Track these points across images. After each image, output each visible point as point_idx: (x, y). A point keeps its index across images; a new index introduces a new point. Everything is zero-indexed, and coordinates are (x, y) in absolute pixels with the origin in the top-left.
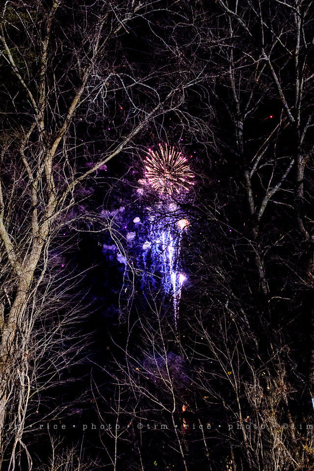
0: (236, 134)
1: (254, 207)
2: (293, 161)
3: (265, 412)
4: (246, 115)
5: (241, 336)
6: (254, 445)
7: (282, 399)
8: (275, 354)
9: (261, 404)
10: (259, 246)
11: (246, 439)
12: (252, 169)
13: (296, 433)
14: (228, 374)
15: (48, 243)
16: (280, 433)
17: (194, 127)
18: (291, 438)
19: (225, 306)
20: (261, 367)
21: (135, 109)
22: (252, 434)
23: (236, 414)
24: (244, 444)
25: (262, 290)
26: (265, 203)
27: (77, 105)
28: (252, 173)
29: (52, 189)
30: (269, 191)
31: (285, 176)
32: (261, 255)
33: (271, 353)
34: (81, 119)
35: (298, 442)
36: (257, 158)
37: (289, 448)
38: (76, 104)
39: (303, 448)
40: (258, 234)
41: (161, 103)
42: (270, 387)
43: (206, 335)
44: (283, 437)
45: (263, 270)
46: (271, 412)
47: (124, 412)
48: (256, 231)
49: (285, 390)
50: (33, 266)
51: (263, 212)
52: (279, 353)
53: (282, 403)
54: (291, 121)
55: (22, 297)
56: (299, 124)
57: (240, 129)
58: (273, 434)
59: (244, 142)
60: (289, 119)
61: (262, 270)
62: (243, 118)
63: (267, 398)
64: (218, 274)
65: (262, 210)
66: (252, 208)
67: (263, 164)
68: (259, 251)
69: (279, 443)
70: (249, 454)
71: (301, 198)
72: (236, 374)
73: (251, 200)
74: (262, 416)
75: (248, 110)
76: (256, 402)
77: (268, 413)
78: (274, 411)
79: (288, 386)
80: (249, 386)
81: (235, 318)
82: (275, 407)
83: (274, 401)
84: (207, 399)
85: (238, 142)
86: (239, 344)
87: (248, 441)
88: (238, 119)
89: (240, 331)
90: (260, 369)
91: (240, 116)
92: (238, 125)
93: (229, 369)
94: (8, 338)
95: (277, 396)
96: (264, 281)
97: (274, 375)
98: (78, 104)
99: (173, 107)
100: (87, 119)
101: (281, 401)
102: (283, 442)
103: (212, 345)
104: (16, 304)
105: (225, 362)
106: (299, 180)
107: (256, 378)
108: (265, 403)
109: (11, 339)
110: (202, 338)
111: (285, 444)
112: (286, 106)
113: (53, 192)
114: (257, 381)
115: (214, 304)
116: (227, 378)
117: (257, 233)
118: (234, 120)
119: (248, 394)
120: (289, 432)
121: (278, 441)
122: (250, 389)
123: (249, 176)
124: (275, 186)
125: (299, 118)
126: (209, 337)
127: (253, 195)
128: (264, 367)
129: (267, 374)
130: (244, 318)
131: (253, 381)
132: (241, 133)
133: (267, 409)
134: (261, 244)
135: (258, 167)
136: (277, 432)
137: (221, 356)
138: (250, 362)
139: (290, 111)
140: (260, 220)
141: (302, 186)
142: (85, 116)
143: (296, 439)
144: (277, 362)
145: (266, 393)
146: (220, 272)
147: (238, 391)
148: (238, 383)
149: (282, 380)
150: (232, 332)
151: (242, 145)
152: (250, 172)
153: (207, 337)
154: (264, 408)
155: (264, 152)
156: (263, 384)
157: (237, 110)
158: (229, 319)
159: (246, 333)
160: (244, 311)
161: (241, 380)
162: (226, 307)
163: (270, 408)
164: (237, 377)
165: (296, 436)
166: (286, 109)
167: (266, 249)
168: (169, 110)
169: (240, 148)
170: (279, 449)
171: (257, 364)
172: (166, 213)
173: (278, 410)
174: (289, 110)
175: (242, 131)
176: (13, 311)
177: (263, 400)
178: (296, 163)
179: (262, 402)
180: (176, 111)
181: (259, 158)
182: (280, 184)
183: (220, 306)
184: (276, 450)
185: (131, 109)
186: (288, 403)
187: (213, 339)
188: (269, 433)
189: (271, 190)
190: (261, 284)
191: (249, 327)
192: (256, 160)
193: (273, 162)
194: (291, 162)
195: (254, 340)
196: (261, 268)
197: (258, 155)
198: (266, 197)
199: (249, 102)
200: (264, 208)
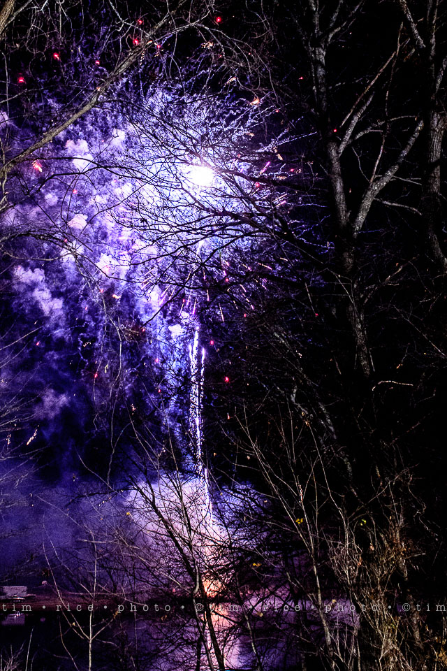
0: (311, 73)
1: (347, 212)
2: (421, 124)
3: (366, 592)
4: (331, 36)
5: (322, 452)
6: (345, 652)
7: (398, 567)
8: (384, 486)
9: (358, 578)
10: (355, 286)
11: (329, 640)
12: (342, 140)
13: (422, 631)
14: (297, 524)
16: (393, 630)
17: (234, 59)
18: (413, 638)
19: (290, 398)
20: (358, 509)
21: (121, 23)
22: (342, 631)
23: (312, 597)
24: (326, 650)
25: (361, 368)
26: (367, 203)
27: (8, 19)
28: (342, 147)
30: (374, 181)
31: (405, 153)
32: (360, 302)
33: (377, 484)
34: (18, 45)
35: (427, 646)
36: (351, 118)
37: (409, 657)
38: (7, 16)
39: (435, 657)
40: (354, 263)
41: (170, 11)
42: (374, 546)
43: (256, 450)
44: (399, 638)
45: (362, 331)
46: (377, 592)
47: (105, 591)
48: (350, 257)
49: (404, 552)
51: (363, 220)
52: (391, 483)
53: (397, 575)
54: (417, 47)
56: (433, 52)
57: (319, 63)
58: (380, 632)
59: (327, 87)
60: (414, 42)
61: (360, 331)
62: (326, 42)
63: (369, 567)
64: (277, 338)
65: (361, 218)
66: (343, 214)
67: (363, 130)
68: (356, 294)
69: (391, 648)
70: (335, 667)
71: (435, 194)
72: (312, 523)
73: (340, 198)
74: (360, 599)
75: (335, 27)
76: (349, 573)
77: (371, 593)
78: (383, 590)
79: (408, 546)
80: (335, 545)
81: (309, 419)
82: (383, 583)
83: (383, 573)
84: (258, 569)
85: (317, 89)
86: (318, 467)
87: (333, 644)
88: (316, 44)
89: (319, 445)
90: (357, 514)
91: (320, 38)
92: (315, 55)
93: (299, 514)
95: (388, 562)
96: (363, 352)
97: (383, 525)
98: (11, 16)
99: (192, 22)
100: (28, 44)
101: (394, 571)
102: (398, 646)
103: (267, 469)
105: (292, 500)
106: (433, 160)
107: (349, 530)
108: (366, 576)
110: (249, 457)
111: (402, 650)
112: (409, 17)
114: (352, 536)
115: (270, 395)
116: (296, 530)
117: (351, 261)
118: (307, 45)
119: (333, 560)
120: (410, 628)
121: (389, 644)
122: (339, 551)
123: (338, 153)
124: (386, 171)
125: (433, 41)
126: (261, 456)
127: (345, 189)
128: (362, 511)
129: (369, 523)
130: (325, 421)
131: (343, 535)
132: (321, 72)
133: (369, 587)
134: (358, 282)
135: (353, 136)
136: (386, 628)
137: (283, 490)
138: (338, 500)
139: (417, 28)
140: (358, 236)
141: (437, 171)
142: (26, 40)
143: (423, 640)
144: (388, 500)
145: (368, 557)
146: (281, 336)
147: (316, 554)
148: (315, 539)
149: (398, 534)
150: (305, 445)
151: (323, 94)
152: (338, 146)
153: (258, 454)
154: (364, 585)
155: (365, 108)
156: (363, 540)
157: (314, 26)
158: (299, 422)
159: (330, 448)
160: (326, 408)
161: (321, 535)
162: (293, 399)
163: (374, 585)
164: (314, 529)
165: (421, 635)
166: (408, 24)
167: (369, 291)
168: (186, 27)
169: (320, 101)
170: (392, 659)
171: (350, 506)
172: (178, 225)
173: (389, 587)
174: (414, 26)
175: (323, 66)
177: (361, 570)
178: (428, 128)
179: (359, 573)
180: (199, 27)
181: (356, 119)
182: (396, 168)
183: (281, 398)
184: (386, 660)
185: (114, 23)
186: (408, 576)
187: (269, 459)
188: (373, 631)
189: (376, 180)
190: (359, 357)
191: (335, 437)
192: (351, 123)
193: (383, 127)
194: (418, 125)
195: (345, 460)
196: (359, 326)
197: (355, 113)
198: (369, 193)
199: (337, 11)
200: (365, 214)
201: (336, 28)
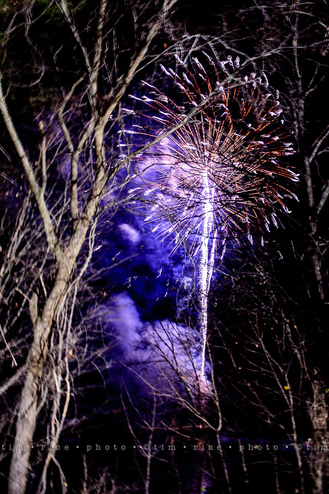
4: (307, 93)
12: (311, 155)
15: (94, 226)
26: (326, 195)
28: (311, 159)
29: (102, 162)
36: (317, 143)
50: (76, 251)
51: (323, 205)
55: (60, 287)
57: (301, 108)
62: (305, 96)
65: (322, 203)
66: (311, 200)
67: (322, 151)
73: (309, 190)
91: (302, 93)
92: (298, 103)
94: (42, 334)
104: (53, 295)
109: (46, 336)
113: (103, 166)
123: (309, 162)
127: (312, 184)
132: (301, 113)
135: (317, 153)
140: (320, 213)
155: (325, 137)
176: (50, 304)
181: (319, 143)
192: (317, 145)
196: (319, 268)
197: (319, 141)
200: (324, 201)
201: (311, 89)
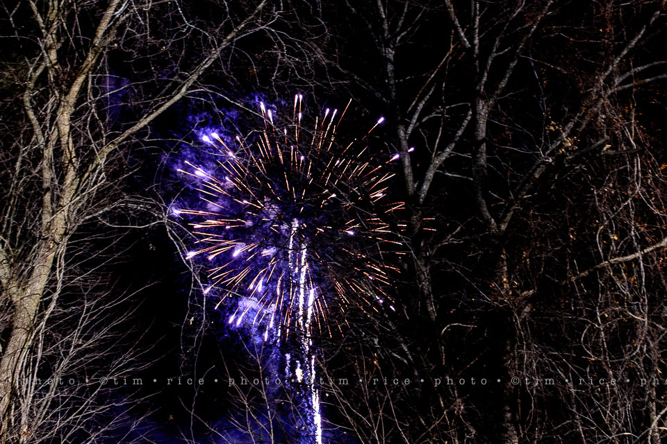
1: (414, 182)
10: (422, 244)
12: (410, 123)
26: (430, 175)
28: (410, 129)
30: (435, 156)
31: (460, 133)
51: (427, 189)
54: (464, 47)
57: (389, 60)
59: (395, 81)
65: (426, 187)
66: (411, 184)
71: (483, 166)
73: (408, 171)
75: (401, 32)
88: (386, 45)
91: (390, 40)
92: (385, 54)
106: (480, 138)
112: (457, 23)
118: (380, 46)
123: (406, 134)
124: (445, 148)
132: (390, 67)
135: (419, 120)
140: (423, 202)
141: (484, 147)
151: (392, 85)
152: (407, 128)
155: (428, 97)
157: (384, 31)
169: (390, 91)
174: (460, 30)
175: (392, 63)
178: (475, 113)
181: (421, 105)
182: (453, 145)
189: (437, 155)
192: (416, 109)
194: (469, 111)
197: (419, 102)
198: (432, 166)
199: (403, 18)
200: (429, 184)
201: (403, 32)
